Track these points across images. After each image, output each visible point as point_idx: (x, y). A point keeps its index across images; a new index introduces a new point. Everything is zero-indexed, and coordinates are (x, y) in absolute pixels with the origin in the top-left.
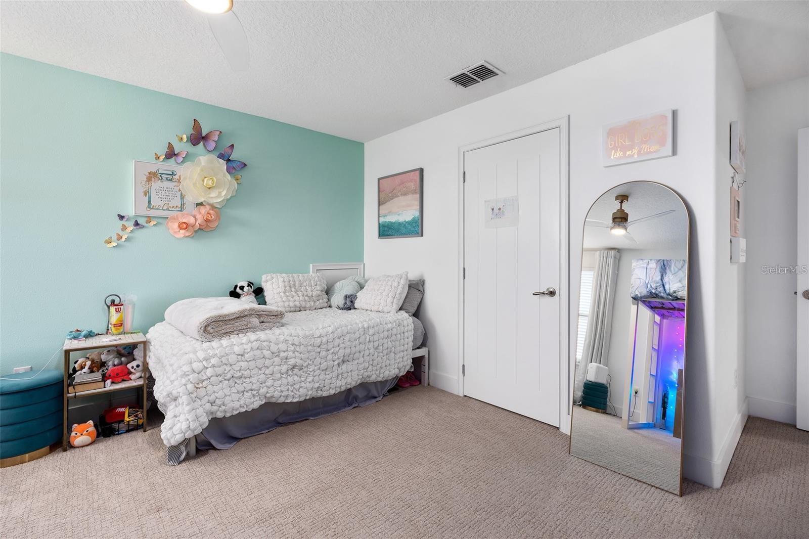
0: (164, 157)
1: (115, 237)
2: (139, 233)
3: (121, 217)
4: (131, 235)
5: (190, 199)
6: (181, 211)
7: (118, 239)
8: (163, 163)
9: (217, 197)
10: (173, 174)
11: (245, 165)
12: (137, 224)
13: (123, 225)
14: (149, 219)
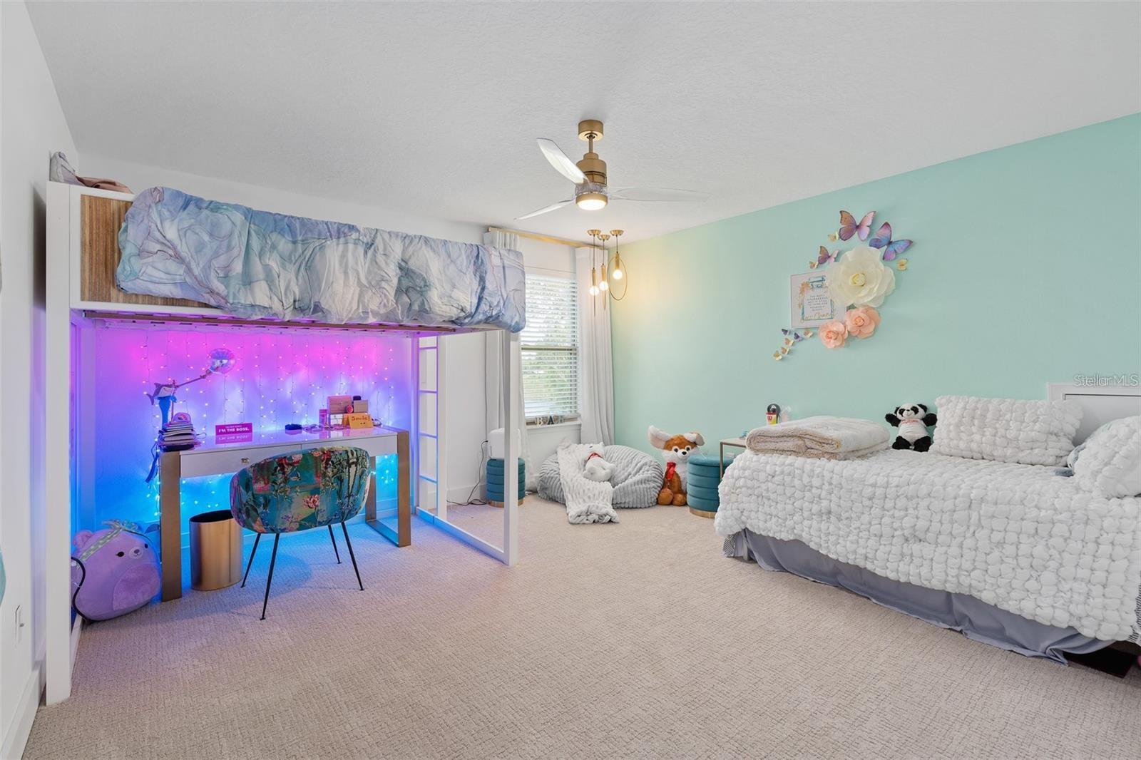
0: (817, 263)
1: (780, 352)
2: (801, 346)
3: (785, 331)
4: (793, 348)
5: (840, 304)
6: (832, 318)
7: (783, 353)
8: (817, 270)
9: (868, 295)
10: (823, 280)
11: (911, 242)
12: (797, 337)
13: (787, 339)
14: (807, 330)
